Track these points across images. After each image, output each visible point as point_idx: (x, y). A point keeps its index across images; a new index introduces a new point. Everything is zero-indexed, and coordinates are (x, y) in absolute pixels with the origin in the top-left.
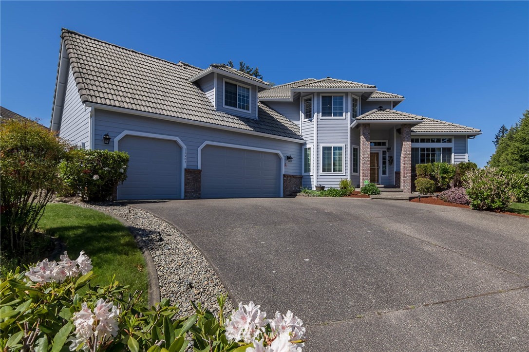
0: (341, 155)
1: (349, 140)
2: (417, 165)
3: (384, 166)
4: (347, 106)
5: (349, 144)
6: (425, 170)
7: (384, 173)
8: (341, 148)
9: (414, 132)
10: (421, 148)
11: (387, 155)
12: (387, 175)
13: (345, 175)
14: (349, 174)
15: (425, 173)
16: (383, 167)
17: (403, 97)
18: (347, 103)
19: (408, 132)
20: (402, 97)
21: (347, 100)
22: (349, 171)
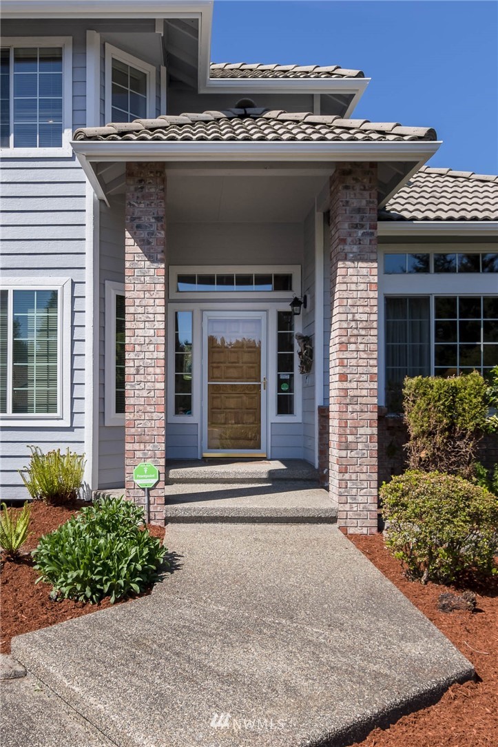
0: (49, 329)
1: (88, 261)
2: (410, 382)
3: (285, 376)
4: (79, 97)
5: (88, 276)
6: (451, 408)
7: (285, 405)
8: (50, 300)
9: (402, 219)
10: (437, 299)
11: (298, 329)
12: (297, 417)
13: (71, 429)
14: (87, 420)
15: (451, 427)
16: (280, 382)
17: (361, 75)
18: (80, 82)
19: (359, 210)
20: (355, 72)
21: (79, 68)
22: (87, 407)
